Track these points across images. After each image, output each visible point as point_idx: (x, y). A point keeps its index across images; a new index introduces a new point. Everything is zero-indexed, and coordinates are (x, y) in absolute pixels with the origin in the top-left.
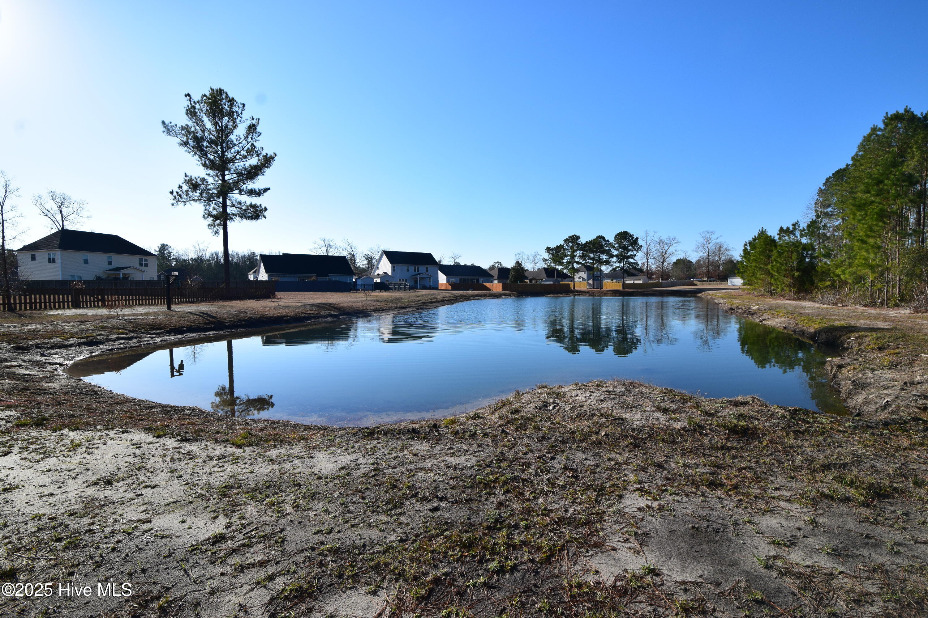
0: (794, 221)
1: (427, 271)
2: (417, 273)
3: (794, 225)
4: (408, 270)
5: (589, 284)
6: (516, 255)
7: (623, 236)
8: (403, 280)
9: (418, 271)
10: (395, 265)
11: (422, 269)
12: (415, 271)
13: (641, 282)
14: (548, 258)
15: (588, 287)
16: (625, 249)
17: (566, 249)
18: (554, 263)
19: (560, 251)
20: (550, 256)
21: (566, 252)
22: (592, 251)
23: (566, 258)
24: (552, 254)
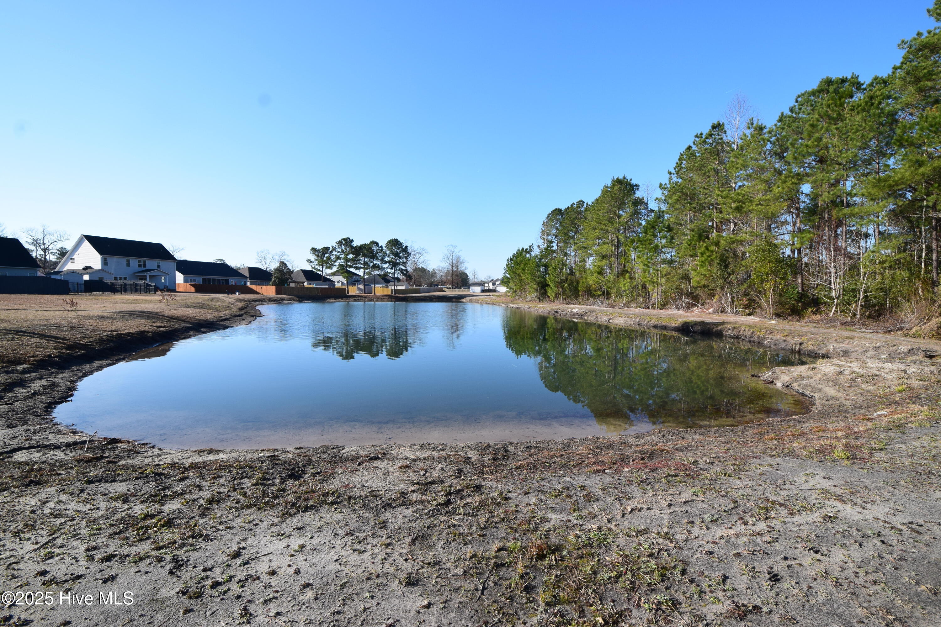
0: (530, 244)
1: (159, 266)
2: (142, 269)
3: (530, 247)
4: (128, 265)
5: (359, 289)
6: (258, 254)
7: (394, 243)
8: (121, 279)
9: (145, 266)
10: (106, 256)
11: (151, 264)
12: (140, 266)
13: (403, 288)
14: (313, 259)
15: (357, 292)
16: (397, 255)
17: (339, 252)
18: (320, 265)
19: (326, 253)
20: (316, 257)
21: (338, 254)
22: (365, 256)
23: (339, 261)
24: (318, 256)
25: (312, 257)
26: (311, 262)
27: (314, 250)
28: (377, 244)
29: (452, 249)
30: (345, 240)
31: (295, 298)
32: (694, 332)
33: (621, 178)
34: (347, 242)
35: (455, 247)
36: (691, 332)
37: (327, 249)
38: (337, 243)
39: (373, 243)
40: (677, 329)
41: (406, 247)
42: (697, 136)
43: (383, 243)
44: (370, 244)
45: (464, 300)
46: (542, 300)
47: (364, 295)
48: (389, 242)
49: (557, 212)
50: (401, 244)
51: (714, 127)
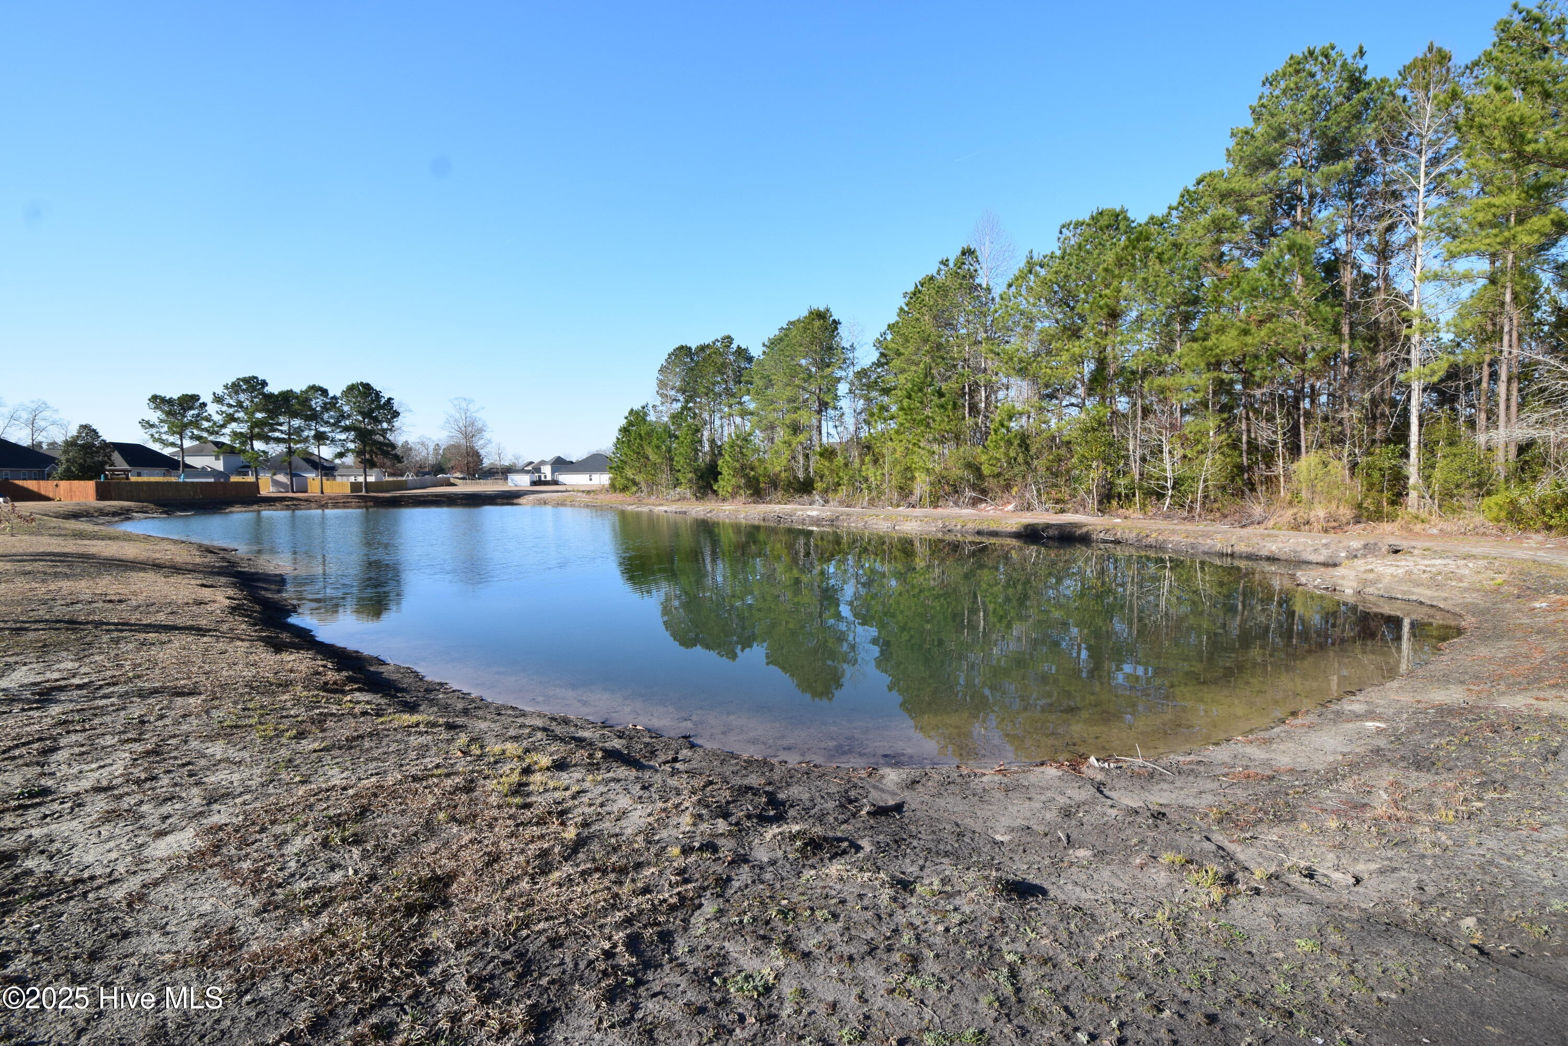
5: (278, 483)
7: (361, 391)
14: (154, 421)
15: (277, 489)
16: (368, 415)
17: (230, 406)
18: (173, 433)
19: (191, 408)
20: (163, 417)
21: (231, 411)
22: (294, 415)
23: (234, 425)
24: (168, 413)
25: (155, 416)
26: (152, 426)
27: (157, 401)
28: (324, 392)
29: (464, 405)
30: (246, 380)
31: (152, 506)
32: (1048, 538)
33: (822, 309)
34: (253, 385)
35: (470, 401)
36: (1043, 538)
37: (195, 398)
38: (226, 387)
39: (314, 388)
40: (1017, 535)
41: (390, 399)
42: (942, 263)
43: (336, 390)
44: (306, 391)
45: (520, 501)
46: (702, 498)
47: (290, 495)
48: (351, 388)
49: (683, 350)
50: (377, 394)
51: (964, 253)
